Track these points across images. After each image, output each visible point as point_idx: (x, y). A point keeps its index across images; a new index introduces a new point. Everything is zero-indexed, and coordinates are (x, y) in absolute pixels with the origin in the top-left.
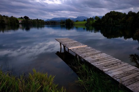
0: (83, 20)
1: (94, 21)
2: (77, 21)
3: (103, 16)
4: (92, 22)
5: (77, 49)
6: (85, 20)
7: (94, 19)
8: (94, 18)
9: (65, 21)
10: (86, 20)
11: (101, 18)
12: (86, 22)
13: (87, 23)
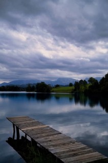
0: (69, 84)
1: (88, 86)
2: (57, 86)
3: (102, 77)
4: (83, 87)
5: (33, 130)
6: (71, 85)
7: (88, 83)
8: (87, 81)
9: (35, 86)
10: (73, 83)
11: (99, 81)
12: (73, 87)
13: (75, 90)
